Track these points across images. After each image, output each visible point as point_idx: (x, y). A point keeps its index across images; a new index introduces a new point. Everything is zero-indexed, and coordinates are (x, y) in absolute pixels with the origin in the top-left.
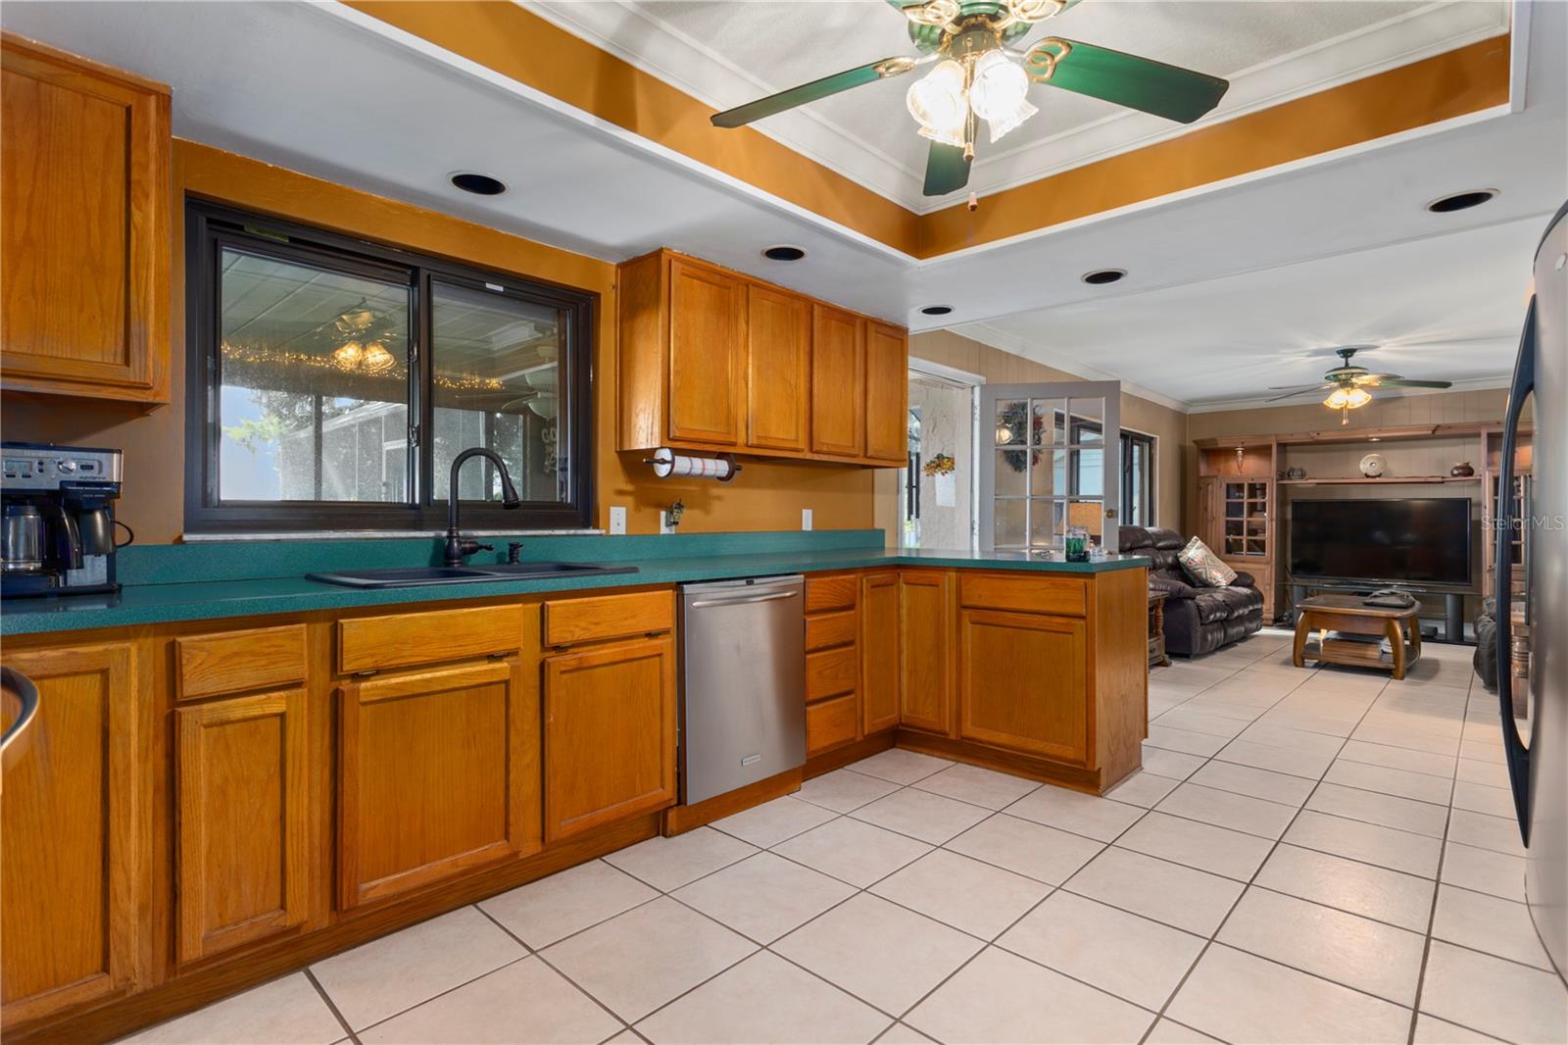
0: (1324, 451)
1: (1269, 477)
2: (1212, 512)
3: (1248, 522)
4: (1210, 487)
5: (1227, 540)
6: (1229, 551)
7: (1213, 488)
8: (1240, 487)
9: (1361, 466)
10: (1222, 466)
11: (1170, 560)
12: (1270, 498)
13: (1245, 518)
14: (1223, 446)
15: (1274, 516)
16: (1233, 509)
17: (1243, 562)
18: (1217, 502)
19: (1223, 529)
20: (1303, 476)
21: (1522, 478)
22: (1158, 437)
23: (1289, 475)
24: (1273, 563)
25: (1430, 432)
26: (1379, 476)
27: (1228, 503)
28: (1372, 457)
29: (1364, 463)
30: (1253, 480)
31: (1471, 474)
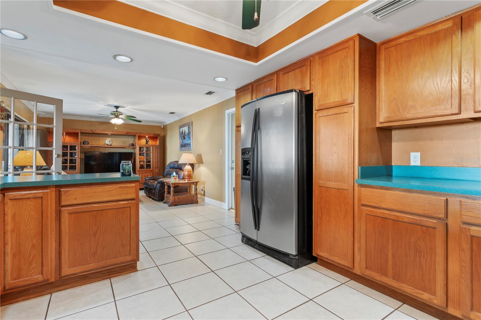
1: (77, 144)
8: (66, 147)
9: (105, 142)
12: (78, 151)
13: (68, 158)
15: (79, 157)
20: (88, 144)
21: (145, 147)
23: (83, 143)
24: (79, 173)
26: (110, 145)
28: (109, 140)
29: (107, 141)
30: (71, 144)
31: (133, 146)
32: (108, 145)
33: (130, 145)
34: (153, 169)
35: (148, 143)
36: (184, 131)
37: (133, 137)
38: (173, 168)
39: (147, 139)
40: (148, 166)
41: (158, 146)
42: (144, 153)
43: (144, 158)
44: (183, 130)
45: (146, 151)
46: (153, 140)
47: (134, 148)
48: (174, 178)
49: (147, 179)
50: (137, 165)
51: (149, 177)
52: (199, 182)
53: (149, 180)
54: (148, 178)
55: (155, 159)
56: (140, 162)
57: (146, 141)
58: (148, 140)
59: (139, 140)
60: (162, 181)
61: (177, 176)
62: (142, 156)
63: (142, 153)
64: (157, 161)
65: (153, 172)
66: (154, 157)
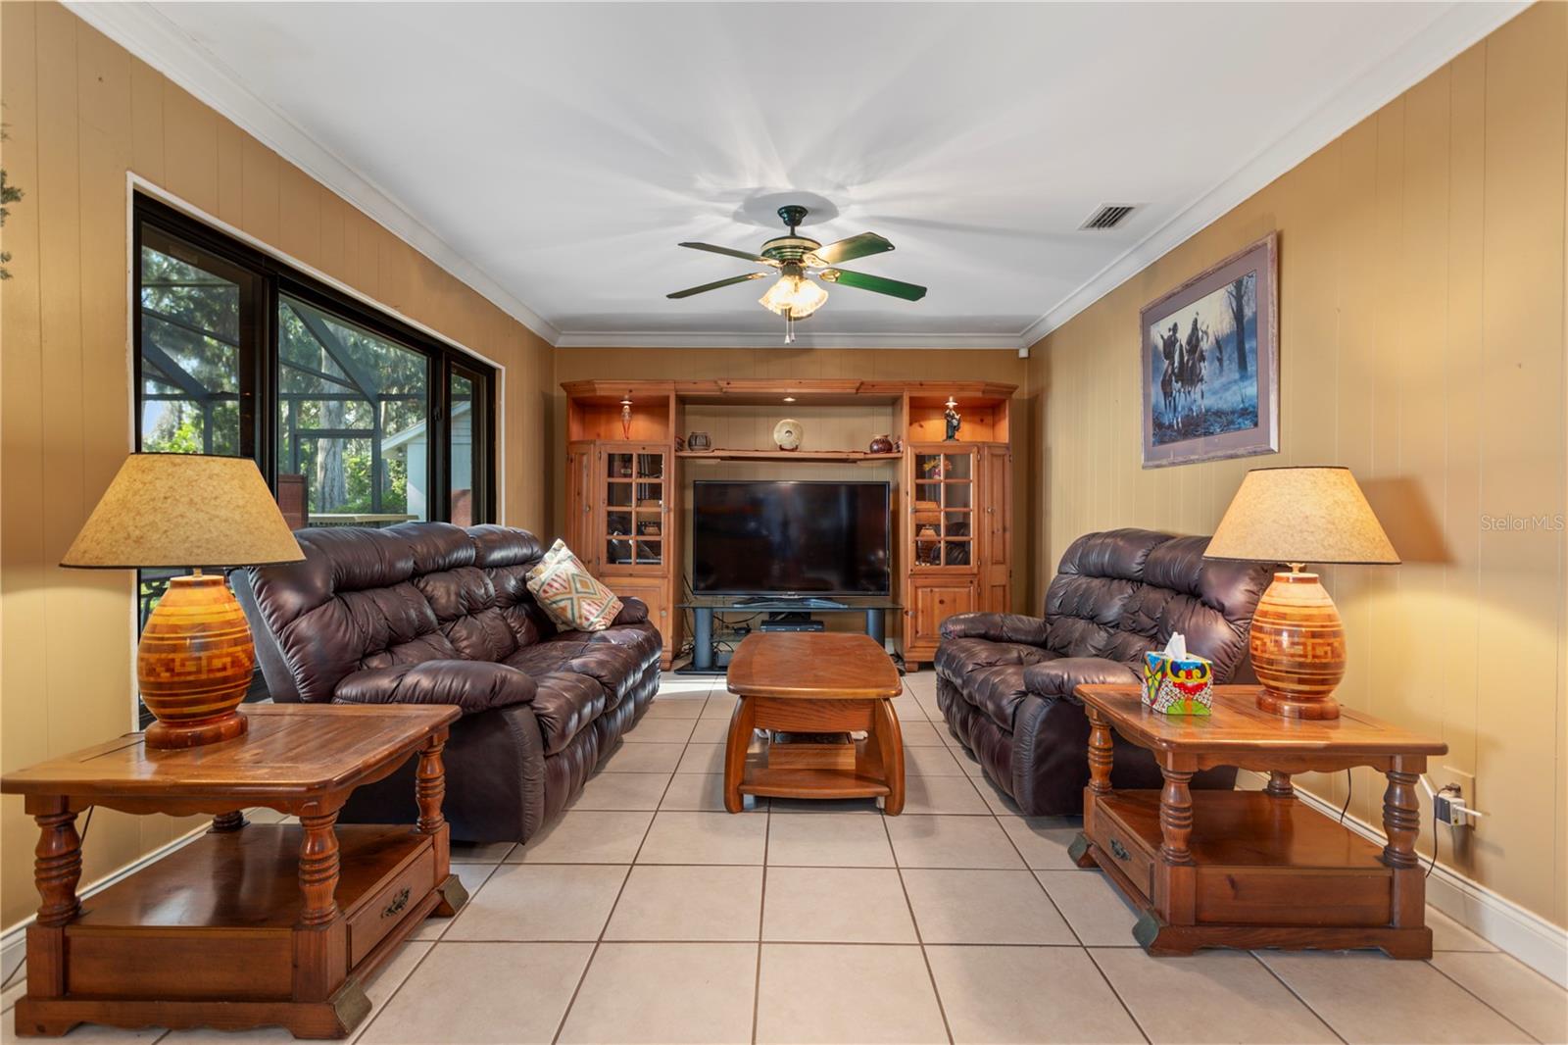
0: (728, 415)
1: (665, 445)
2: (587, 498)
3: (637, 513)
4: (585, 458)
5: (609, 542)
6: (612, 559)
7: (589, 460)
8: (627, 460)
9: (776, 436)
10: (602, 430)
11: (511, 584)
12: (667, 478)
13: (633, 507)
14: (603, 393)
15: (672, 505)
16: (616, 494)
17: (631, 575)
18: (595, 483)
19: (603, 527)
20: (707, 446)
21: (942, 457)
22: (503, 368)
23: (690, 445)
24: (671, 576)
25: (854, 391)
26: (792, 450)
27: (610, 485)
28: (788, 423)
29: (779, 431)
30: (644, 449)
31: (889, 450)
32: (782, 449)
33: (875, 447)
34: (979, 567)
35: (957, 435)
36: (1183, 336)
37: (889, 410)
38: (1102, 574)
39: (953, 417)
40: (959, 552)
41: (1007, 447)
42: (936, 486)
43: (937, 510)
44: (1175, 328)
45: (948, 475)
46: (978, 419)
47: (895, 461)
48: (1181, 686)
49: (951, 627)
50: (906, 545)
51: (965, 620)
52: (1441, 750)
53: (966, 636)
54: (959, 627)
55: (992, 513)
56: (919, 528)
57: (949, 425)
58: (955, 422)
59: (916, 426)
60: (1060, 687)
61: (1202, 668)
62: (930, 500)
63: (930, 485)
64: (998, 526)
65: (979, 585)
66: (986, 504)
